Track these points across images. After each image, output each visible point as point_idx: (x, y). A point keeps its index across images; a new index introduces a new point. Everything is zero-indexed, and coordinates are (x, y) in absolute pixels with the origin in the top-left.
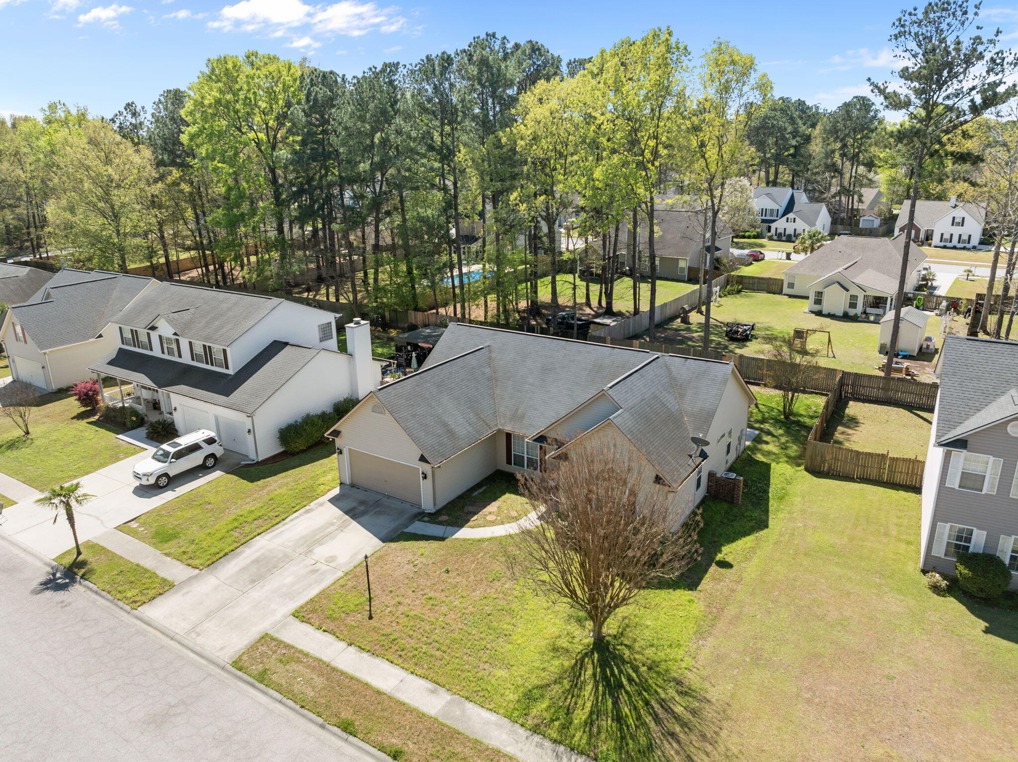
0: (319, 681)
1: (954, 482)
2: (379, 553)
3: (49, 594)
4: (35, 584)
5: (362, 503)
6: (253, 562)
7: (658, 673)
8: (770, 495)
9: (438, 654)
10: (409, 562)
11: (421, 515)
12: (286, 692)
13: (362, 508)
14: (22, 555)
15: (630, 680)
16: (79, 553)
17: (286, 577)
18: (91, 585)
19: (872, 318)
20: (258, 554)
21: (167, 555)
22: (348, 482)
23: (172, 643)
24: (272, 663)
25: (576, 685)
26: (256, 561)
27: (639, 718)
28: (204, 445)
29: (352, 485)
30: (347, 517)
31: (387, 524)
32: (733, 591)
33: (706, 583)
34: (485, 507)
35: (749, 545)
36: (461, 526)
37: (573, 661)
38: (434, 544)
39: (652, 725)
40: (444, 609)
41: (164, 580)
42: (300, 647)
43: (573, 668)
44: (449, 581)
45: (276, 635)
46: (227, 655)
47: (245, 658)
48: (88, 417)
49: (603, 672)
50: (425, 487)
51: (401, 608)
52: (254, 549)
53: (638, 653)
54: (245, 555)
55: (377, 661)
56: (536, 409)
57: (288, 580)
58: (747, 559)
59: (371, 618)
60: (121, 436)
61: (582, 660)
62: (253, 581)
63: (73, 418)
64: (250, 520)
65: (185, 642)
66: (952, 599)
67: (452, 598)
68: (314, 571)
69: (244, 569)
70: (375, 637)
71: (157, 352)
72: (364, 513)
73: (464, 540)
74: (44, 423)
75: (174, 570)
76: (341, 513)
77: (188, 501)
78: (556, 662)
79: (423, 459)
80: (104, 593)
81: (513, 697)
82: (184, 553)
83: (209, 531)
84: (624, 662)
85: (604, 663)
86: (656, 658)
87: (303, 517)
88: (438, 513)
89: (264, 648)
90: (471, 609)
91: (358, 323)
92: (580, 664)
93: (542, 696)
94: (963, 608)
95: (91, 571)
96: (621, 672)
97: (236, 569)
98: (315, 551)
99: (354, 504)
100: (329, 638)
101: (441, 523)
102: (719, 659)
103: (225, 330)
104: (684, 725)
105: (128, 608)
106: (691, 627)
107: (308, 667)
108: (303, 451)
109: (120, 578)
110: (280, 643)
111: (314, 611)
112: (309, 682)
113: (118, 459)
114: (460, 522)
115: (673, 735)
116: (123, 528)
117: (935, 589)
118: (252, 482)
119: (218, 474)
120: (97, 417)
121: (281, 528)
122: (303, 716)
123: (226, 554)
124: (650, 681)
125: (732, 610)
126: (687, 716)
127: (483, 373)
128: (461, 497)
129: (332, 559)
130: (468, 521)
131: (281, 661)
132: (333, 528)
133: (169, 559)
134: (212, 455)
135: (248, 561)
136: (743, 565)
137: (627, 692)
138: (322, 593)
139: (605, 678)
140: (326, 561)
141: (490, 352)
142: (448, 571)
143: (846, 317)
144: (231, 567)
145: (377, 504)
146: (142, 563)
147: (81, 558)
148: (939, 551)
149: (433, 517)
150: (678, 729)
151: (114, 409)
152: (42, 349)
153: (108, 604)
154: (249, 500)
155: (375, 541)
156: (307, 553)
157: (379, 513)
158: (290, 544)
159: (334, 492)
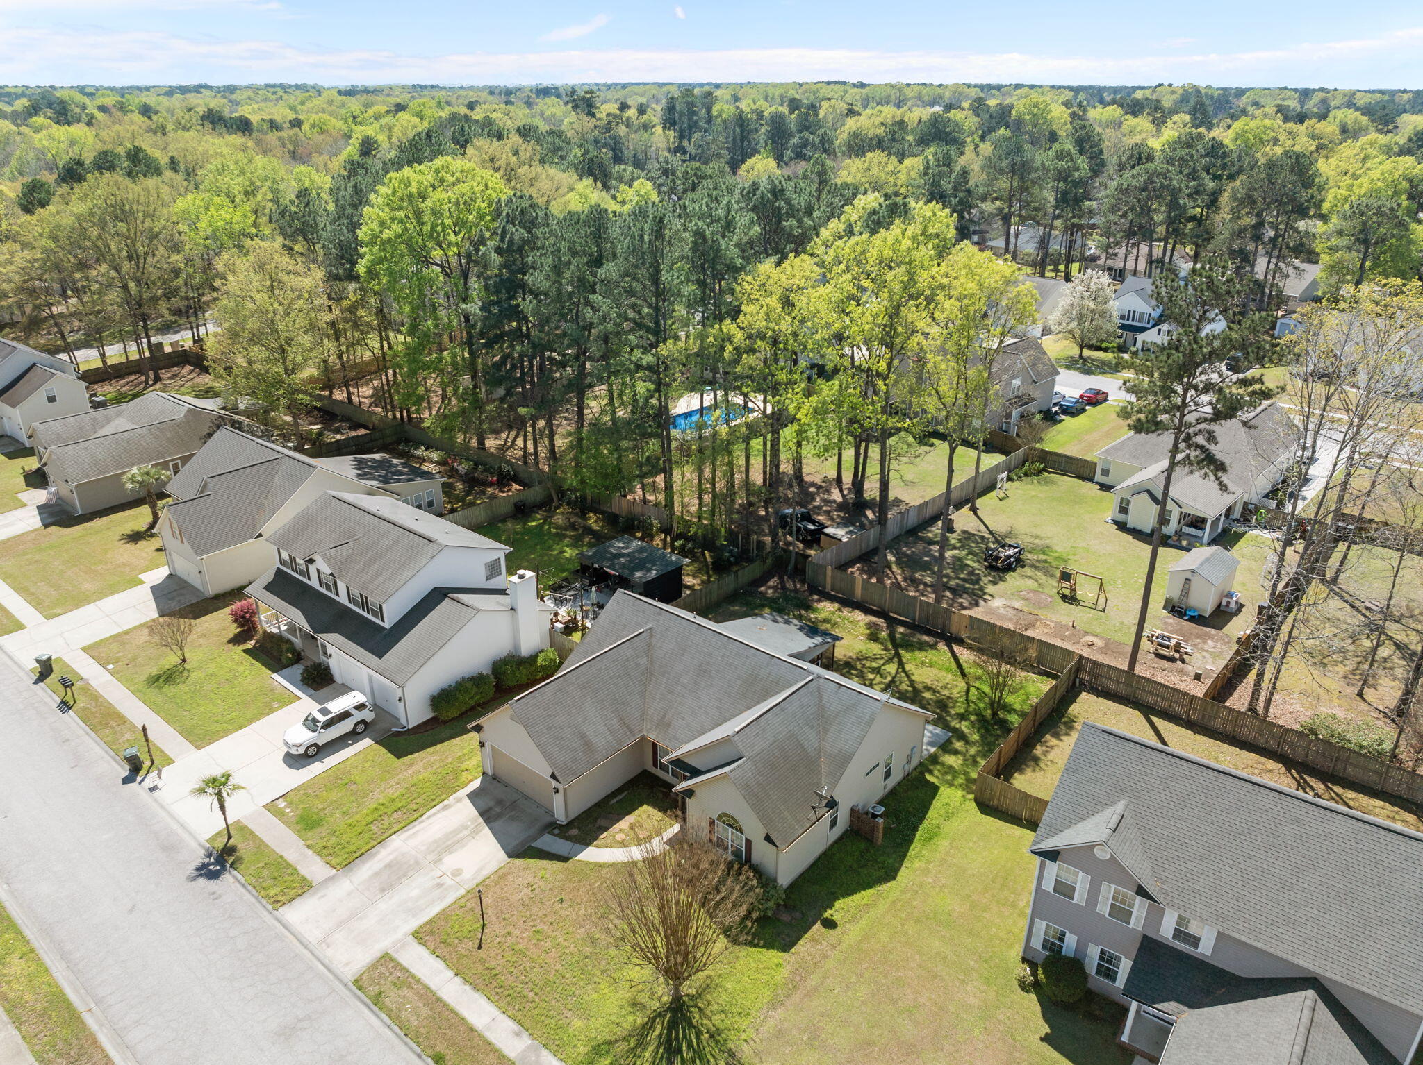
0: (424, 1010)
1: (1049, 886)
2: (501, 872)
3: (202, 882)
4: (190, 869)
5: (500, 802)
6: (385, 867)
7: (717, 1042)
8: (918, 835)
9: (531, 995)
10: (529, 885)
11: (551, 826)
12: (395, 1017)
13: (498, 809)
14: (180, 831)
15: (690, 1045)
16: (230, 837)
17: (412, 889)
18: (239, 877)
19: (1185, 543)
20: (391, 857)
21: (309, 847)
22: (490, 772)
23: (305, 951)
24: (387, 986)
25: (641, 1044)
26: (389, 866)
28: (354, 712)
29: (494, 778)
30: (481, 820)
31: (518, 832)
32: (825, 957)
33: (803, 946)
34: (617, 821)
35: (865, 901)
36: (588, 844)
37: (646, 1020)
38: (556, 865)
40: (548, 945)
41: (304, 879)
42: (413, 971)
43: (643, 1026)
44: (561, 912)
45: (395, 956)
46: (350, 973)
47: (365, 977)
48: (244, 641)
50: (558, 800)
51: (510, 940)
52: (389, 850)
53: (708, 1018)
54: (380, 856)
55: (477, 995)
56: (683, 718)
57: (415, 893)
58: (855, 919)
59: (480, 947)
60: (275, 676)
61: (654, 1020)
62: (383, 890)
63: (229, 642)
64: (389, 811)
65: (317, 953)
66: (1033, 996)
67: (558, 933)
68: (440, 885)
69: (377, 874)
70: (480, 969)
71: (314, 583)
72: (499, 816)
73: (587, 863)
74: (200, 646)
75: (313, 867)
76: (476, 813)
77: (334, 779)
78: (631, 1018)
79: (553, 776)
80: (250, 888)
81: (582, 1049)
82: (325, 847)
83: (350, 821)
84: (691, 1025)
85: (672, 1026)
86: (721, 1027)
87: (439, 815)
88: (570, 824)
89: (383, 969)
90: (572, 949)
91: (521, 577)
92: (651, 1022)
93: (608, 1052)
94: (1038, 1008)
95: (239, 860)
96: (684, 1036)
97: (370, 873)
98: (444, 860)
99: (491, 804)
100: (439, 964)
101: (568, 838)
102: (779, 1033)
103: (381, 579)
105: (270, 907)
106: (767, 995)
107: (417, 994)
108: (455, 718)
109: (265, 872)
110: (397, 965)
111: (432, 933)
112: (415, 1010)
113: (272, 711)
114: (587, 839)
116: (271, 807)
117: (1021, 983)
118: (398, 757)
119: (367, 742)
120: (253, 642)
121: (417, 826)
122: (406, 1044)
123: (362, 854)
124: (707, 1049)
125: (814, 980)
127: (638, 665)
128: (598, 805)
129: (457, 872)
130: (596, 838)
131: (395, 984)
132: (466, 833)
133: (310, 852)
134: (363, 722)
135: (381, 865)
136: (848, 926)
137: (682, 1059)
138: (443, 912)
139: (669, 1041)
140: (453, 874)
141: (651, 636)
142: (561, 901)
144: (366, 870)
145: (514, 805)
146: (285, 855)
147: (232, 842)
148: (1037, 944)
149: (561, 830)
151: (272, 636)
152: (199, 555)
153: (253, 900)
154: (393, 782)
155: (502, 855)
156: (437, 863)
157: (513, 818)
158: (423, 848)
159: (475, 784)
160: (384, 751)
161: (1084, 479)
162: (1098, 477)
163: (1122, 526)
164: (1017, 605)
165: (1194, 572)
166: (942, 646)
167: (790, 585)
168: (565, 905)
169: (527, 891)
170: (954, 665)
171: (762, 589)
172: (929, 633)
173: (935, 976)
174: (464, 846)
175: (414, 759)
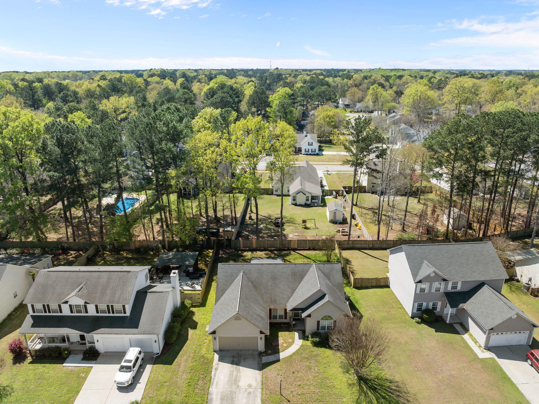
1: (418, 292)
2: (264, 377)
5: (233, 357)
6: (221, 400)
7: (380, 379)
10: (278, 374)
11: (261, 354)
13: (236, 359)
15: (376, 385)
17: (242, 401)
19: (316, 205)
20: (219, 396)
22: (216, 350)
25: (366, 394)
27: (388, 395)
28: (139, 356)
29: (220, 351)
30: (235, 366)
31: (253, 362)
34: (278, 341)
36: (279, 353)
37: (358, 386)
38: (278, 364)
39: (392, 395)
40: (307, 387)
43: (360, 388)
44: (298, 376)
49: (368, 386)
52: (216, 394)
53: (370, 376)
54: (214, 399)
56: (279, 296)
57: (244, 401)
60: (64, 365)
61: (360, 385)
63: (13, 364)
64: (195, 383)
66: (424, 324)
67: (305, 382)
71: (67, 313)
72: (239, 361)
73: (285, 358)
76: (230, 365)
77: (155, 385)
78: (354, 389)
79: (262, 333)
84: (370, 380)
85: (366, 383)
86: (376, 375)
87: (218, 373)
88: (266, 350)
90: (315, 383)
91: (174, 273)
93: (361, 401)
94: (427, 326)
96: (372, 384)
98: (240, 385)
99: (231, 359)
101: (271, 354)
103: (117, 295)
104: (399, 391)
108: (175, 340)
113: (84, 378)
115: (399, 396)
117: (418, 323)
118: (170, 364)
119: (149, 368)
120: (30, 359)
123: (207, 402)
124: (381, 383)
126: (397, 389)
127: (250, 286)
130: (278, 349)
132: (235, 373)
134: (142, 359)
135: (219, 401)
137: (379, 389)
138: (262, 400)
139: (370, 388)
140: (249, 387)
141: (246, 275)
142: (293, 373)
143: (306, 206)
145: (239, 355)
149: (265, 353)
150: (398, 393)
154: (180, 374)
155: (257, 372)
156: (238, 387)
157: (245, 359)
158: (227, 386)
159: (216, 356)
160: (162, 365)
161: (270, 195)
162: (274, 193)
163: (296, 205)
164: (296, 234)
165: (336, 210)
166: (292, 252)
167: (228, 251)
168: (296, 373)
169: (280, 376)
170: (303, 257)
171: (220, 256)
172: (285, 250)
173: (401, 332)
174: (240, 377)
175: (177, 362)
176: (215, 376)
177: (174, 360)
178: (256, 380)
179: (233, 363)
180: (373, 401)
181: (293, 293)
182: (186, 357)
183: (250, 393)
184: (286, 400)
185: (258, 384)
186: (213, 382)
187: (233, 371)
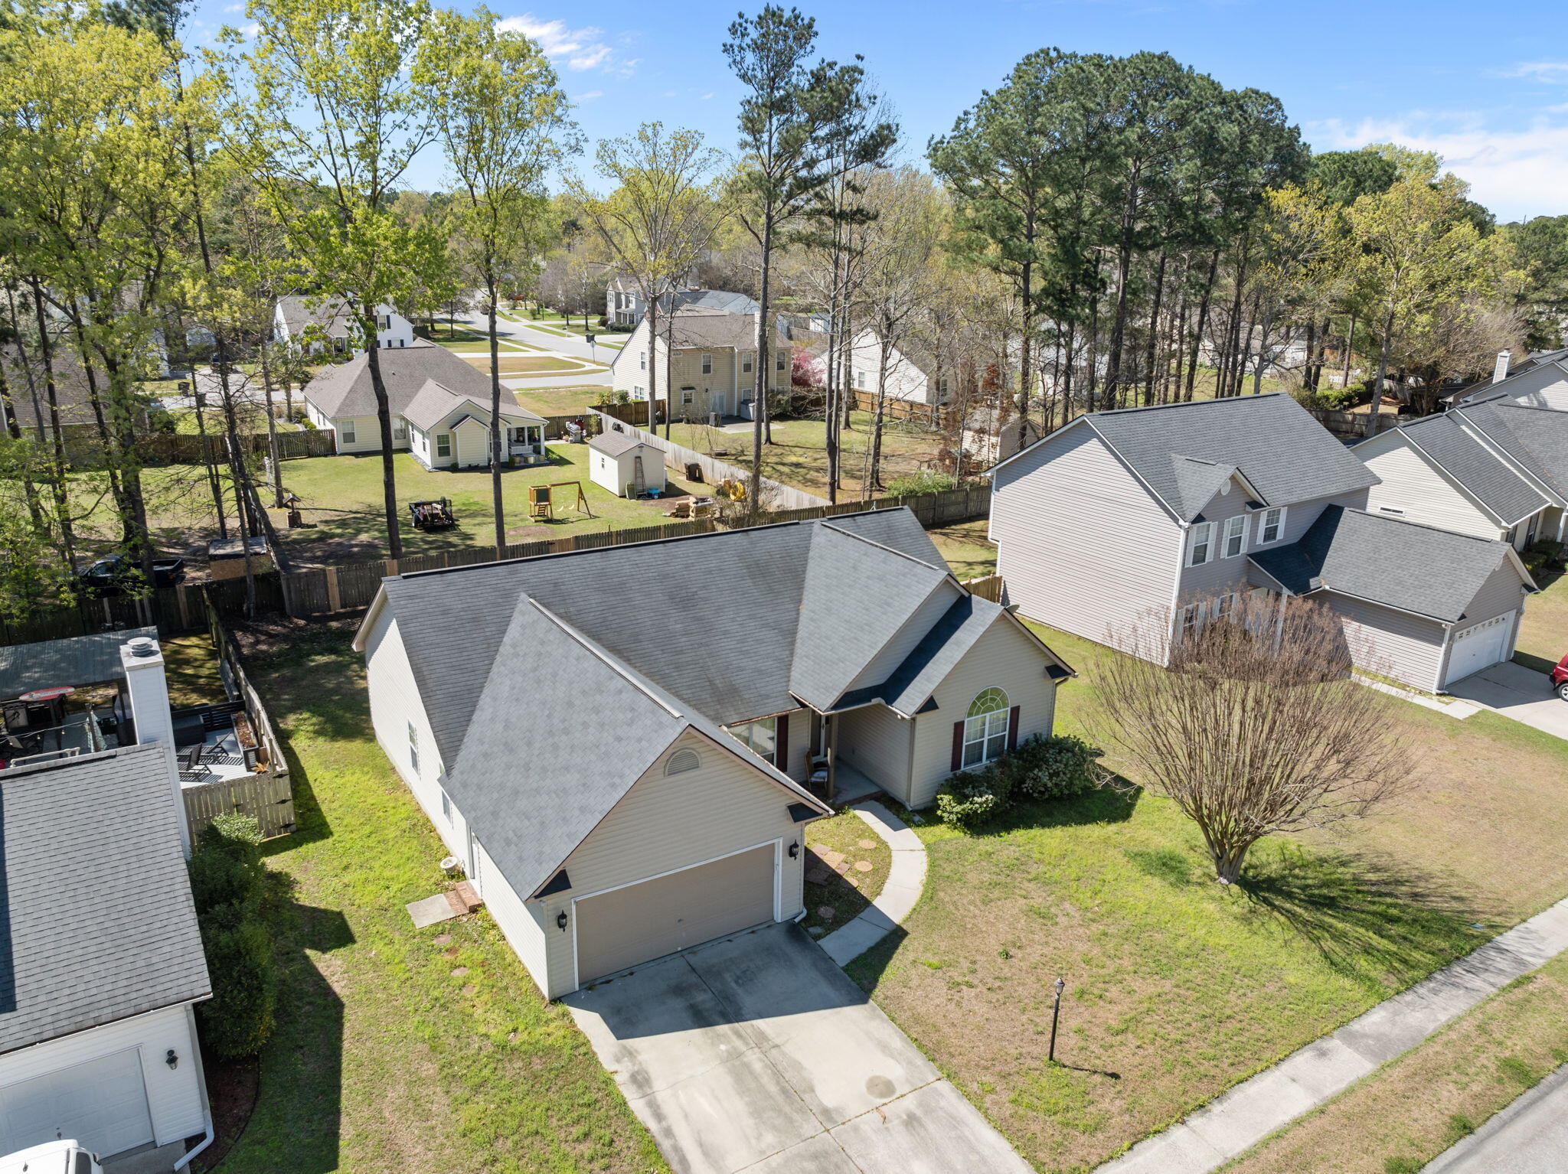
1: (1189, 562)
10: (955, 989)
11: (801, 931)
15: (1317, 887)
22: (577, 984)
27: (1388, 905)
29: (590, 987)
30: (723, 1027)
34: (820, 861)
36: (866, 903)
39: (1400, 901)
49: (1299, 900)
68: (913, 1122)
72: (728, 1000)
76: (696, 1032)
88: (809, 910)
98: (829, 1102)
99: (675, 1003)
104: (1399, 882)
114: (853, 899)
115: (1416, 895)
126: (1383, 876)
132: (752, 1058)
138: (1001, 1127)
140: (884, 1095)
142: (1006, 955)
145: (702, 972)
149: (817, 924)
155: (853, 1012)
156: (830, 1119)
157: (745, 978)
158: (770, 1138)
159: (590, 1023)
161: (324, 456)
162: (340, 445)
163: (454, 468)
165: (641, 446)
168: (1016, 952)
169: (967, 991)
174: (797, 1066)
175: (361, 1137)
176: (659, 1116)
177: (336, 1136)
178: (884, 1047)
179: (701, 1019)
180: (1374, 943)
181: (793, 643)
182: (401, 1089)
183: (911, 1121)
184: (1097, 1078)
185: (910, 1063)
186: (676, 1149)
187: (735, 1055)
